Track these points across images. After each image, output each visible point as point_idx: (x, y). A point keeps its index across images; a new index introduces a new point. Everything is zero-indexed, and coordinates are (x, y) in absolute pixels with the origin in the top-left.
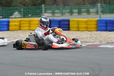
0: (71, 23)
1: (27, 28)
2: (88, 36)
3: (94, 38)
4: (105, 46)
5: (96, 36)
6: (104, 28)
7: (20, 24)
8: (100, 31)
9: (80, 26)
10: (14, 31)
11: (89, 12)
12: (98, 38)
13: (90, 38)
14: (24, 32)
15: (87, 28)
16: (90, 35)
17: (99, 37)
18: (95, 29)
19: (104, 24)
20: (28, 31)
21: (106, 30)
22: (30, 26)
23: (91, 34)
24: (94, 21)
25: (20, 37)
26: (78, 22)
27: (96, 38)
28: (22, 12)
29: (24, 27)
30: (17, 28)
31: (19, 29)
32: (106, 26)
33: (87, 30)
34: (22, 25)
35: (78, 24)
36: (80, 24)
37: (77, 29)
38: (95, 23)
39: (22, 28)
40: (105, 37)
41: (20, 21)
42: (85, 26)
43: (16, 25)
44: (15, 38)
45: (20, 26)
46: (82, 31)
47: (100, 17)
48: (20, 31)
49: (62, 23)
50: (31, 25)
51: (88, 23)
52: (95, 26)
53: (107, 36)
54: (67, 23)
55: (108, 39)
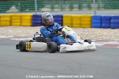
0: (64, 19)
1: (19, 24)
2: (80, 33)
3: (85, 36)
5: (88, 33)
6: (99, 25)
7: (11, 20)
8: (94, 28)
9: (74, 23)
10: (4, 27)
11: (91, 8)
12: (89, 36)
13: (81, 35)
14: (15, 28)
15: (81, 24)
16: (82, 32)
18: (89, 26)
19: (99, 21)
20: (19, 27)
21: (101, 27)
22: (21, 22)
25: (9, 33)
26: (72, 18)
27: (87, 36)
28: (19, 7)
29: (14, 22)
30: (8, 23)
31: (10, 25)
32: (101, 23)
33: (81, 27)
34: (13, 21)
35: (72, 20)
36: (74, 20)
38: (89, 19)
39: (13, 24)
40: (97, 35)
41: (11, 16)
42: (79, 22)
43: (6, 21)
44: (3, 35)
45: (11, 22)
46: (75, 27)
47: (95, 13)
50: (23, 21)
51: (82, 19)
52: (89, 23)
53: (100, 33)
54: (60, 19)
55: (100, 36)
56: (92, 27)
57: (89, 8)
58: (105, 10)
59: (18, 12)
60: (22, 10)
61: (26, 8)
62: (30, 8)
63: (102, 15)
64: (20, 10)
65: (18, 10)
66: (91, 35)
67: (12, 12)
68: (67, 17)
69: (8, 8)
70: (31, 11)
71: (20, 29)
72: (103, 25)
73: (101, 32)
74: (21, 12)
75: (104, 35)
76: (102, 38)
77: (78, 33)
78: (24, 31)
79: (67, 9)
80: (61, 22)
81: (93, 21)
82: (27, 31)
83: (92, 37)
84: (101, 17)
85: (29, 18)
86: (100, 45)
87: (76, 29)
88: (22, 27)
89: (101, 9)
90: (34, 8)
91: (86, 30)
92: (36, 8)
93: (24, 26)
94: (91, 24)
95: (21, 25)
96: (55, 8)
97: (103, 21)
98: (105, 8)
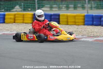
0: (61, 17)
1: (22, 21)
4: (85, 40)
5: (81, 30)
6: (91, 23)
7: (15, 17)
8: (87, 26)
9: (69, 21)
10: (9, 24)
11: (84, 8)
13: (75, 32)
14: (18, 24)
15: (75, 22)
16: (76, 29)
17: (83, 30)
18: (82, 23)
19: (91, 19)
20: (22, 24)
21: (92, 25)
22: (24, 20)
23: (78, 27)
24: (82, 16)
25: (12, 29)
26: (67, 16)
27: (80, 32)
28: (22, 7)
30: (12, 21)
31: (14, 22)
32: (93, 21)
33: (75, 24)
34: (16, 18)
35: (67, 19)
36: (69, 18)
37: (66, 23)
38: (83, 18)
39: (16, 21)
40: (89, 31)
41: (15, 15)
42: (74, 20)
43: (11, 18)
44: (7, 31)
45: (15, 20)
47: (88, 13)
48: (15, 23)
49: (53, 17)
50: (25, 19)
51: (76, 18)
52: (82, 21)
53: (91, 30)
54: (58, 17)
55: (91, 33)
56: (84, 25)
57: (82, 8)
58: (97, 9)
59: (21, 11)
60: (25, 9)
61: (28, 7)
62: (32, 7)
63: (94, 14)
64: (23, 9)
65: (22, 9)
66: (83, 32)
67: (16, 11)
68: (64, 15)
69: (13, 8)
70: (32, 10)
71: (23, 26)
72: (95, 23)
73: (93, 29)
74: (23, 11)
75: (95, 31)
76: (93, 35)
77: (72, 30)
78: (25, 27)
79: (64, 9)
80: (58, 20)
81: (86, 19)
82: (29, 28)
83: (84, 33)
84: (93, 16)
85: (31, 16)
86: (92, 40)
87: (71, 26)
88: (24, 24)
89: (93, 9)
90: (35, 7)
91: (80, 27)
92: (37, 8)
93: (26, 23)
94: (84, 22)
95: (23, 23)
96: (53, 8)
97: (94, 19)
98: (96, 8)
